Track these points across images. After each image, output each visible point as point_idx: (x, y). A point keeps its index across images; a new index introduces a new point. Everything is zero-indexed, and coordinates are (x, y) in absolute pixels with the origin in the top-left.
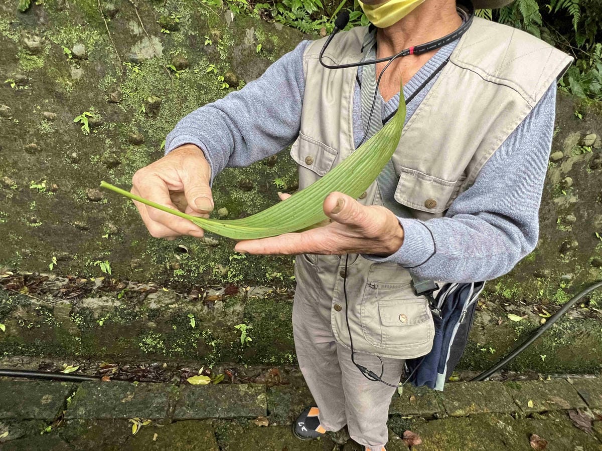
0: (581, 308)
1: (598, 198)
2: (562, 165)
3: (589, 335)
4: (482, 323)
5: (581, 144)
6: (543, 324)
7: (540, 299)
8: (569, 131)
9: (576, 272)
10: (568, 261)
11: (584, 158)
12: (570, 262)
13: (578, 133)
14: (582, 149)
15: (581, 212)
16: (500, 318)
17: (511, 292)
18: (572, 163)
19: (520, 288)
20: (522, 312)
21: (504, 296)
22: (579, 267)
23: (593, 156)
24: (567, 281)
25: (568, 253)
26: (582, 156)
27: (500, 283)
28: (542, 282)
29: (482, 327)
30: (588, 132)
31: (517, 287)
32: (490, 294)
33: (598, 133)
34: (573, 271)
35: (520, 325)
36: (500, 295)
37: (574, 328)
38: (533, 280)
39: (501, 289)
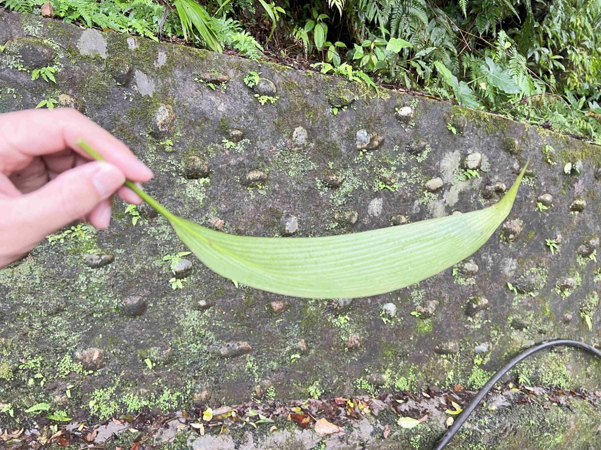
0: (509, 389)
1: (501, 236)
2: (444, 196)
3: (515, 431)
4: (360, 439)
5: (463, 167)
6: (449, 427)
7: (451, 385)
8: (444, 150)
9: (493, 340)
10: (479, 326)
11: (471, 184)
12: (483, 326)
13: (457, 152)
14: (465, 173)
15: (483, 257)
16: (387, 426)
17: (408, 380)
18: (457, 192)
19: (420, 374)
20: (421, 410)
21: (398, 388)
22: (496, 332)
23: (483, 182)
24: (483, 355)
25: (477, 315)
26: (468, 182)
27: (388, 370)
28: (449, 360)
29: (360, 445)
30: (470, 151)
31: (415, 372)
32: (377, 388)
33: (482, 151)
34: (488, 338)
35: (416, 434)
36: (393, 387)
37: (495, 424)
38: (436, 359)
39: (393, 378)
